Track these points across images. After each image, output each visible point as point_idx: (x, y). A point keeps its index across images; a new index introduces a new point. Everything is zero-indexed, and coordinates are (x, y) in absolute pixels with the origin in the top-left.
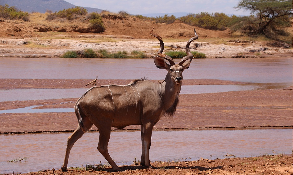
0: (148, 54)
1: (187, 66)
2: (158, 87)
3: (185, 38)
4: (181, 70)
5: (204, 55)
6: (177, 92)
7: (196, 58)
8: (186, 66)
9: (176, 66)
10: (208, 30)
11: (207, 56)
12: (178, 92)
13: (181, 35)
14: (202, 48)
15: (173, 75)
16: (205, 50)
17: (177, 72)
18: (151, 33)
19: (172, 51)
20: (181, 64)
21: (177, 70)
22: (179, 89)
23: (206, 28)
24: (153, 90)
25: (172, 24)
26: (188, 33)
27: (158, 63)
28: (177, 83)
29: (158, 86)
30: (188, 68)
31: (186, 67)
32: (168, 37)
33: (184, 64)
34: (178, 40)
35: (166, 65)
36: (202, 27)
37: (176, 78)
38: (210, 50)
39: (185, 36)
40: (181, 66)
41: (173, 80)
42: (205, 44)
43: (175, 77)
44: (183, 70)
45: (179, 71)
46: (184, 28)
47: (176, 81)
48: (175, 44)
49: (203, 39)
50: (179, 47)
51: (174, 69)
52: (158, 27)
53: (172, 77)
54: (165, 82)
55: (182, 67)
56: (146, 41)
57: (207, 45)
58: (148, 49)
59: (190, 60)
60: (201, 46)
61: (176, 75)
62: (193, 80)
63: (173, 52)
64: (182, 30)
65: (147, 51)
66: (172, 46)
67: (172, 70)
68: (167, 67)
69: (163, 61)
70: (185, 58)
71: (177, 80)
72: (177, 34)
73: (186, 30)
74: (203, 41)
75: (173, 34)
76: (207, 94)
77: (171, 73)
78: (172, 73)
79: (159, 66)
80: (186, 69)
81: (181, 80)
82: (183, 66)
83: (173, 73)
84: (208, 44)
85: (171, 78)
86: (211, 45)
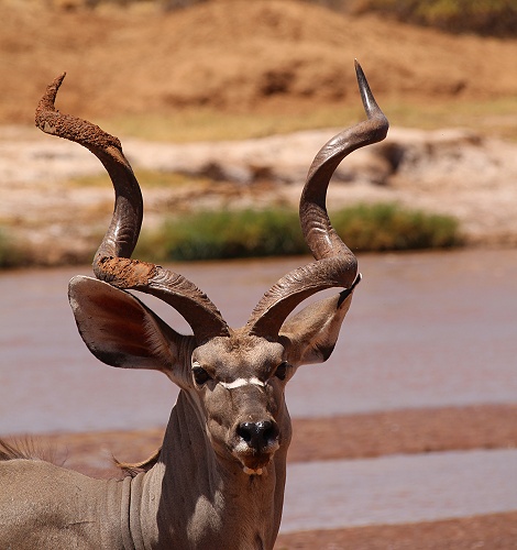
0: (36, 239)
1: (314, 342)
2: (117, 501)
3: (307, 104)
4: (276, 372)
5: (449, 223)
6: (250, 533)
7: (396, 249)
8: (306, 339)
9: (234, 346)
10: (471, 45)
11: (472, 230)
12: (258, 538)
13: (276, 85)
14: (431, 172)
15: (214, 408)
16: (458, 188)
17: (239, 383)
18: (45, 113)
19: (213, 204)
20: (268, 326)
21: (243, 370)
22: (264, 513)
23: (456, 25)
24: (77, 527)
25: (201, 11)
26: (325, 70)
27: (106, 328)
28: (247, 471)
29: (117, 493)
30: (325, 352)
31: (306, 348)
32: (178, 102)
33: (296, 325)
34: (255, 125)
35: (157, 342)
36: (423, 23)
37: (242, 432)
38: (493, 186)
39: (308, 94)
40: (273, 337)
41: (218, 448)
42: (453, 143)
43: (228, 425)
44: (283, 365)
45: (255, 381)
46: (297, 35)
47: (242, 454)
48: (238, 153)
49: (437, 107)
50: (262, 175)
51: (219, 364)
52: (101, 38)
53: (212, 428)
54: (159, 470)
55: (275, 348)
56: (16, 139)
57: (470, 153)
58: (36, 199)
59: (334, 292)
60: (424, 163)
61: (235, 410)
62: (378, 417)
63: (225, 218)
64: (276, 53)
65: (31, 218)
66: (213, 172)
67: (206, 376)
68: (171, 355)
69: (138, 311)
70: (300, 283)
71: (243, 446)
72: (241, 81)
73: (307, 49)
74: (440, 122)
75: (215, 83)
76: (484, 520)
77: (201, 395)
78: (208, 394)
79: (109, 347)
80: (309, 359)
81: (274, 445)
82: (283, 341)
83: (213, 396)
84: (475, 141)
85: (201, 432)
86: (496, 147)
